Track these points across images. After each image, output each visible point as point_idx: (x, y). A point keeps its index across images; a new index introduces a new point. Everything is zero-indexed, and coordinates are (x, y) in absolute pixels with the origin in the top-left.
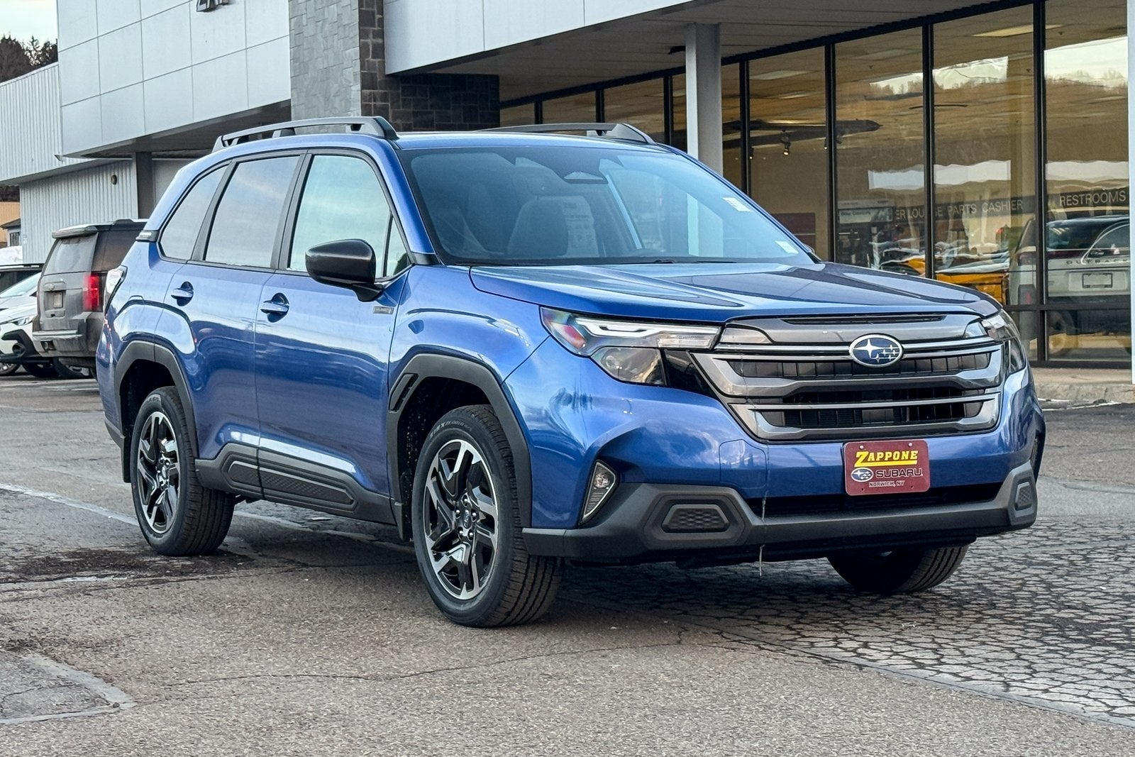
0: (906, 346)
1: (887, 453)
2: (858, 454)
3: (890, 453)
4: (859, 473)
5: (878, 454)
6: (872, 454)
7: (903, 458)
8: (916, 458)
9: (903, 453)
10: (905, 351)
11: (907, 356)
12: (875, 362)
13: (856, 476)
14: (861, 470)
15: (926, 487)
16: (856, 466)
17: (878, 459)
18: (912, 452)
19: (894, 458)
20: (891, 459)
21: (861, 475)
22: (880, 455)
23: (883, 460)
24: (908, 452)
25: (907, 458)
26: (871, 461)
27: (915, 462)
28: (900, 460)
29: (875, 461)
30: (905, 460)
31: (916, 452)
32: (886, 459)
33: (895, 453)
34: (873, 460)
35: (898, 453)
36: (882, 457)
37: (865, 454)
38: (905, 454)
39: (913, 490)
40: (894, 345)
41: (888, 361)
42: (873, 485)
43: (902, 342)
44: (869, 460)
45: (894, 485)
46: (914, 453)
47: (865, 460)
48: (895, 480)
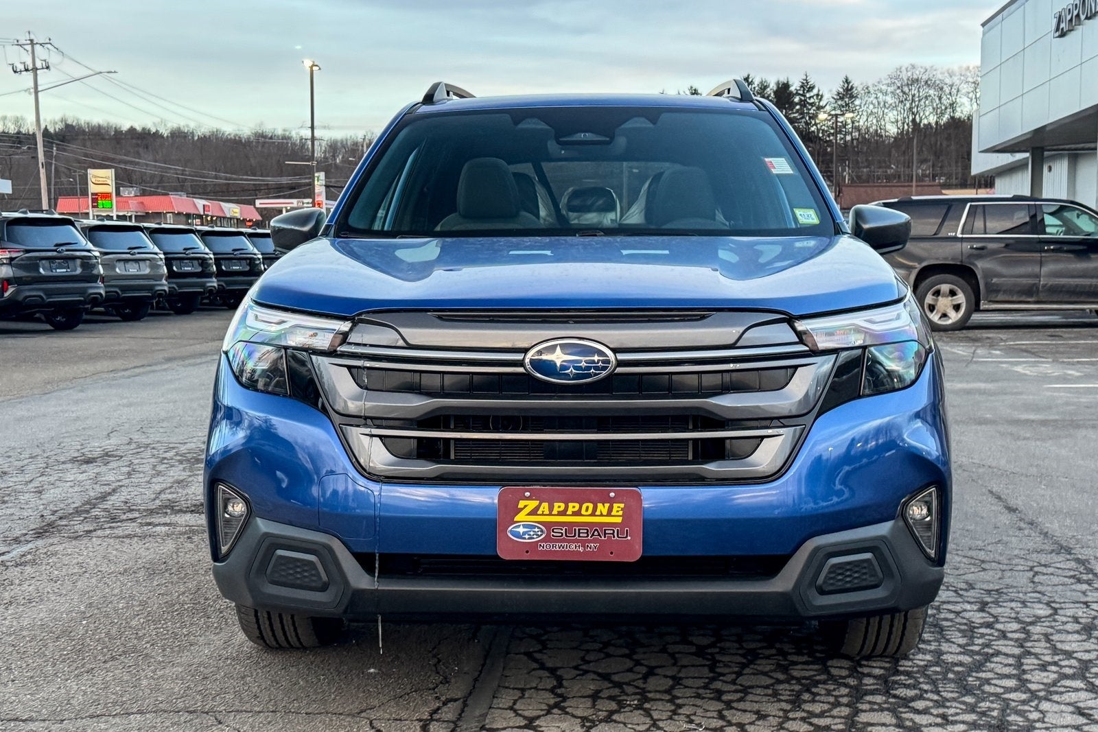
0: (621, 357)
1: (571, 505)
2: (522, 504)
3: (577, 506)
4: (521, 530)
5: (556, 505)
6: (545, 505)
7: (598, 513)
8: (621, 513)
9: (600, 506)
10: (621, 363)
11: (620, 370)
12: (567, 376)
13: (518, 535)
14: (525, 526)
15: (635, 553)
16: (516, 519)
17: (555, 512)
18: (615, 505)
19: (583, 512)
20: (578, 513)
21: (524, 533)
22: (559, 506)
23: (563, 513)
24: (607, 505)
25: (605, 513)
26: (543, 515)
27: (619, 520)
28: (593, 514)
29: (550, 514)
30: (602, 515)
31: (622, 505)
32: (569, 512)
33: (584, 506)
34: (547, 512)
35: (591, 506)
36: (562, 509)
37: (533, 504)
38: (602, 508)
39: (613, 558)
40: (601, 353)
41: (589, 376)
42: (546, 547)
43: (615, 351)
44: (540, 512)
45: (581, 549)
46: (618, 507)
47: (534, 512)
48: (583, 543)
